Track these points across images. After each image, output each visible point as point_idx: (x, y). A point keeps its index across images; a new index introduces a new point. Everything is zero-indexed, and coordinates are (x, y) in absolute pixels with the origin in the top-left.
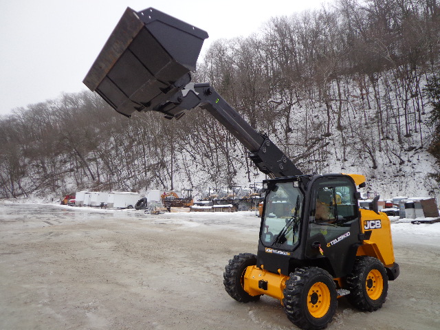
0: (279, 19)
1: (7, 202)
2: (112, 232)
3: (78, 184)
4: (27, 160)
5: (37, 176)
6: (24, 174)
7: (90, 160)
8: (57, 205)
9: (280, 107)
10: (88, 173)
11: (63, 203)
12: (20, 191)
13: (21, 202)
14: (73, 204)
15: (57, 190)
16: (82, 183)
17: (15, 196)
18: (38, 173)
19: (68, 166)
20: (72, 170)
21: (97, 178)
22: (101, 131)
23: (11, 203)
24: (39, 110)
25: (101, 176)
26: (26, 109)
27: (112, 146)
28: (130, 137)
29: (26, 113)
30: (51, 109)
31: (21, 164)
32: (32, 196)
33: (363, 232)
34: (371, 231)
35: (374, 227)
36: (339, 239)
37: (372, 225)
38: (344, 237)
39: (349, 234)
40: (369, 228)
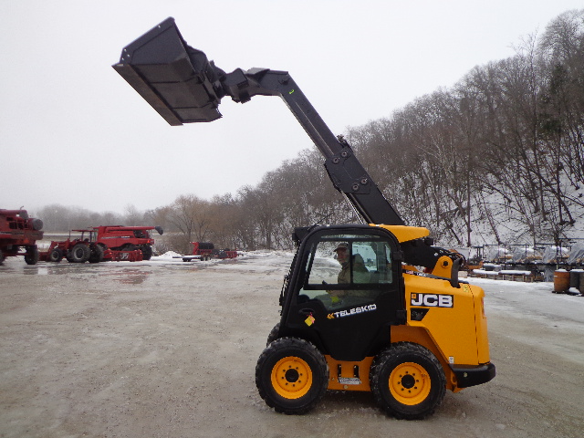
27: (401, 188)
29: (313, 155)
33: (408, 308)
34: (427, 310)
35: (435, 303)
36: (352, 312)
37: (431, 300)
38: (363, 309)
39: (372, 307)
40: (423, 305)
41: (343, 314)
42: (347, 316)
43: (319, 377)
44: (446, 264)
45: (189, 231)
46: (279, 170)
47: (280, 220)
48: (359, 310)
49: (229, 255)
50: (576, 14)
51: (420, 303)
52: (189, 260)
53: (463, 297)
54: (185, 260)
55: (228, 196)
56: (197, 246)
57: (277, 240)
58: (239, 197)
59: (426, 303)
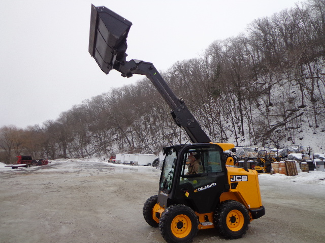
0: (261, 20)
1: (78, 160)
2: (123, 181)
3: (120, 149)
4: (91, 133)
5: (96, 144)
6: (88, 142)
7: (128, 132)
8: (107, 163)
9: (264, 87)
10: (127, 141)
11: (109, 162)
12: (86, 154)
13: (86, 161)
14: (114, 162)
15: (108, 153)
16: (123, 148)
17: (83, 156)
18: (97, 141)
19: (115, 137)
20: (117, 139)
21: (132, 145)
22: (136, 112)
23: (81, 161)
24: (98, 100)
25: (135, 143)
26: (91, 100)
27: (142, 122)
28: (154, 116)
29: (91, 103)
30: (105, 99)
31: (87, 135)
32: (93, 157)
33: (230, 183)
34: (238, 183)
35: (240, 180)
36: (206, 187)
37: (239, 178)
38: (211, 186)
39: (215, 184)
40: (236, 181)
41: (201, 189)
42: (203, 190)
43: (195, 223)
44: (231, 160)
45: (10, 149)
46: (70, 111)
47: (71, 140)
48: (209, 186)
49: (43, 163)
50: (221, 42)
51: (234, 180)
52: (16, 167)
53: (252, 175)
54: (13, 168)
55: (37, 126)
56: (21, 159)
57: (70, 152)
58: (45, 127)
59: (237, 180)
